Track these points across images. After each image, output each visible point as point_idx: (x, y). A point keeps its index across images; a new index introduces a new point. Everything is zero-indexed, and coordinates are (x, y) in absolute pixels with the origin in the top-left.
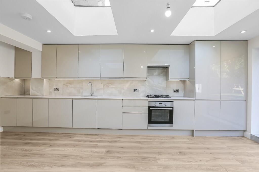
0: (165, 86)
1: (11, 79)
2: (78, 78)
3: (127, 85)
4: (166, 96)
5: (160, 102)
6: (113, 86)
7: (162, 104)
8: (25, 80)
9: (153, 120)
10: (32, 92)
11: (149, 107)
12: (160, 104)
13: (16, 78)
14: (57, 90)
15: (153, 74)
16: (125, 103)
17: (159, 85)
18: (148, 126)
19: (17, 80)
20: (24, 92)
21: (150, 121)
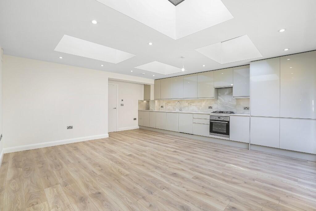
0: (235, 104)
1: (142, 101)
2: (171, 99)
3: (204, 104)
4: (231, 112)
5: (219, 117)
6: (194, 104)
7: (220, 118)
8: (148, 101)
9: (214, 130)
10: (151, 108)
11: (210, 120)
12: (218, 118)
13: (144, 100)
14: (162, 107)
15: (224, 93)
16: (195, 116)
17: (229, 103)
18: (210, 134)
19: (145, 101)
20: (148, 108)
21: (211, 131)
